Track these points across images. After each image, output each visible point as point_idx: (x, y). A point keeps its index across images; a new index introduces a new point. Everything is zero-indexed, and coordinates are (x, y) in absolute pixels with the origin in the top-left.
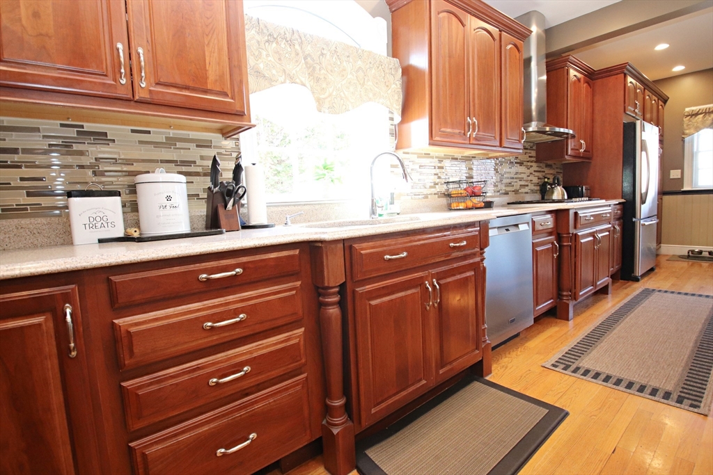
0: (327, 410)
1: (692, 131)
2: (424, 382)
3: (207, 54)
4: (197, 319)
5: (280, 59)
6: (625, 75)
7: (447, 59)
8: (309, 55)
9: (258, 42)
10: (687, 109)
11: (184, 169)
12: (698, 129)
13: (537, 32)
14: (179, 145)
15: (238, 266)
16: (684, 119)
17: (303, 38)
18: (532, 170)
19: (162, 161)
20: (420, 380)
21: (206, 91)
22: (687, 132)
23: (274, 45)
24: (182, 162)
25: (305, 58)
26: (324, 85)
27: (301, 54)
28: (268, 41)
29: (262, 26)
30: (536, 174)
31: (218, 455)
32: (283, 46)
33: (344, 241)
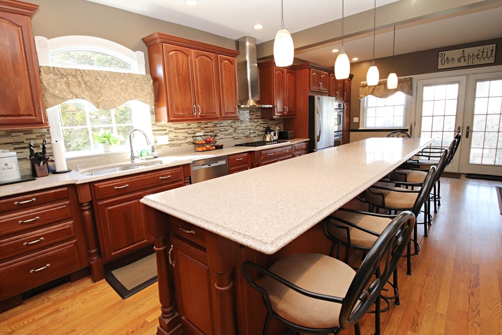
0: (90, 255)
1: (363, 96)
2: (146, 241)
3: (19, 98)
4: (15, 220)
5: (69, 87)
6: (310, 69)
7: (176, 76)
8: (88, 81)
9: (55, 80)
10: (362, 83)
11: (17, 146)
12: (366, 95)
13: (249, 46)
14: (13, 134)
15: (34, 197)
16: (360, 89)
17: (83, 73)
18: (258, 123)
19: (4, 144)
20: (144, 240)
21: (20, 116)
22: (361, 96)
23: (65, 79)
24: (16, 143)
25: (85, 83)
26: (99, 95)
27: (82, 82)
28: (61, 78)
29: (56, 71)
30: (262, 125)
31: (31, 272)
32: (70, 79)
33: (90, 183)
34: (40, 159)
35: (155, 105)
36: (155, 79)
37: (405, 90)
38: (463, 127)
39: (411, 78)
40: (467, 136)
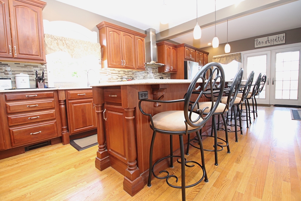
0: (62, 129)
2: (93, 126)
3: (33, 46)
4: (25, 105)
5: (58, 45)
6: (184, 47)
7: (113, 44)
8: (68, 43)
9: (51, 41)
10: (214, 57)
11: (29, 73)
13: (152, 34)
14: (28, 67)
15: (36, 94)
16: (213, 60)
17: (66, 39)
18: (157, 75)
19: (23, 71)
20: (92, 125)
21: (33, 55)
23: (56, 41)
24: (29, 71)
25: (66, 44)
26: (73, 51)
27: (65, 43)
28: (54, 40)
29: (52, 37)
30: (159, 76)
31: (31, 134)
32: (59, 41)
33: (65, 90)
34: (40, 79)
35: (102, 60)
36: (102, 47)
37: (237, 60)
38: (270, 79)
39: (240, 53)
40: (273, 84)
